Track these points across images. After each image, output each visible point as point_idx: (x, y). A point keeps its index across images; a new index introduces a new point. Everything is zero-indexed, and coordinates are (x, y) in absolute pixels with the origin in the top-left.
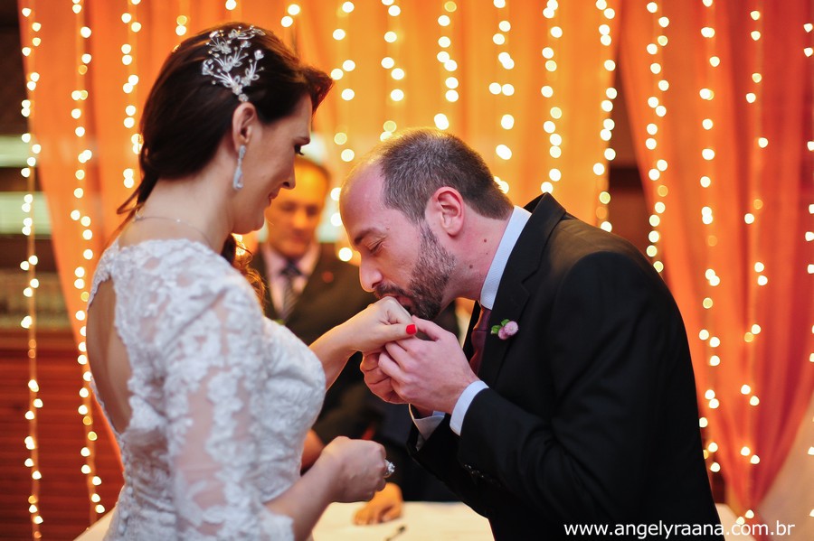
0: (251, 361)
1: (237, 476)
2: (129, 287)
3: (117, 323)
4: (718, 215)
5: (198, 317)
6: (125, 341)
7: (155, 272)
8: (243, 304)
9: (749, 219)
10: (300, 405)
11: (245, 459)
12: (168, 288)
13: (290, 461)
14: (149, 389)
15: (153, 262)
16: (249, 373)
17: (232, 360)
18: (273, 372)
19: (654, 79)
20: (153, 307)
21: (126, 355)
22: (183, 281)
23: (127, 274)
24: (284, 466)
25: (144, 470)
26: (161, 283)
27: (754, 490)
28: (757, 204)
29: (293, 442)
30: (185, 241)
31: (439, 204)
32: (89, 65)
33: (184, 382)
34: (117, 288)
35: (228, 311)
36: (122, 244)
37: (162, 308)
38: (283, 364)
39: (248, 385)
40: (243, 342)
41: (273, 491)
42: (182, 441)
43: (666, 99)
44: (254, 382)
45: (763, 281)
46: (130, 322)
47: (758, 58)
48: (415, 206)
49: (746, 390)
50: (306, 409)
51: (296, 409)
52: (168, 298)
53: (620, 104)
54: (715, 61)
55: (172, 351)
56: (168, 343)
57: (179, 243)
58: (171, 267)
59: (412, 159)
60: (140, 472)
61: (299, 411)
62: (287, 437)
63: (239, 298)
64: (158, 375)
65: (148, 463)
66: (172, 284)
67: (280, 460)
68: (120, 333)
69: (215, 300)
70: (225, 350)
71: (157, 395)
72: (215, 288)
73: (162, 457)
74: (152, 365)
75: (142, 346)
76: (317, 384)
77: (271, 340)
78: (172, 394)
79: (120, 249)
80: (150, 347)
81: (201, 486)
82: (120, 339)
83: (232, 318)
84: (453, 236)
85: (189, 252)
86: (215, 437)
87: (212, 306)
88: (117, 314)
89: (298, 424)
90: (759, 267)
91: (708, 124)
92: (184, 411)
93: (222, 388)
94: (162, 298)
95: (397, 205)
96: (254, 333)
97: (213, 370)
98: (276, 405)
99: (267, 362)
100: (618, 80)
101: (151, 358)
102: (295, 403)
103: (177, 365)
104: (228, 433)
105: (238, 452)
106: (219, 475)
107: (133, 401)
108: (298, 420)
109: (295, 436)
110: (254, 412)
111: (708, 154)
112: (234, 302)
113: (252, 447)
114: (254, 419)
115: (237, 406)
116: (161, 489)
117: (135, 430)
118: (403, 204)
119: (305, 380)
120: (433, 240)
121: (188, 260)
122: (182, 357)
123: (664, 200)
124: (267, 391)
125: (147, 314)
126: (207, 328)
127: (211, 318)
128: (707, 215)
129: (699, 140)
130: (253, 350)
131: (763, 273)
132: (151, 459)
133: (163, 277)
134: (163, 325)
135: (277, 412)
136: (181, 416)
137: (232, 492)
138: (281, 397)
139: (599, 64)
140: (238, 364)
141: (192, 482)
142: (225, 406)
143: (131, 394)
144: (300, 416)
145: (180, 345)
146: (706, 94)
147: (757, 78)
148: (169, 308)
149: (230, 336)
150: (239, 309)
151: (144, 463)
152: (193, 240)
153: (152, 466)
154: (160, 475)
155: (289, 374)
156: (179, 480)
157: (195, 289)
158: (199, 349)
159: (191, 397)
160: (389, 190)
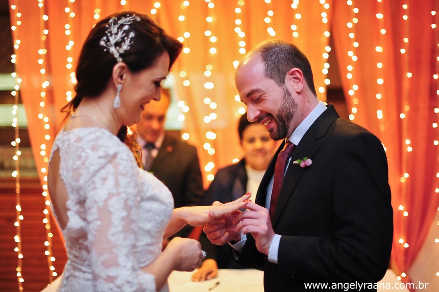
0: (131, 190)
1: (125, 251)
2: (67, 153)
3: (61, 172)
4: (386, 114)
5: (103, 167)
6: (65, 181)
7: (80, 145)
8: (127, 160)
9: (402, 116)
10: (159, 216)
11: (129, 242)
12: (87, 153)
13: (155, 246)
14: (77, 207)
15: (79, 139)
16: (130, 197)
17: (121, 190)
18: (143, 198)
19: (350, 41)
20: (79, 163)
21: (66, 188)
22: (94, 149)
23: (66, 146)
24: (151, 248)
25: (76, 251)
26: (83, 150)
27: (406, 262)
28: (407, 108)
29: (156, 235)
30: (97, 128)
31: (291, 77)
32: (47, 36)
33: (95, 202)
34: (61, 154)
35: (118, 164)
36: (64, 131)
37: (83, 163)
38: (149, 194)
39: (130, 203)
40: (127, 180)
41: (144, 262)
42: (95, 233)
43: (357, 52)
44: (133, 201)
45: (410, 149)
46: (68, 171)
47: (407, 30)
48: (280, 78)
49: (401, 208)
50: (162, 217)
51: (157, 217)
52: (87, 158)
53: (332, 54)
54: (383, 32)
55: (89, 186)
56: (87, 181)
57: (93, 129)
58: (88, 142)
59: (278, 54)
60: (74, 252)
61: (159, 219)
62: (152, 233)
63: (125, 157)
64: (82, 199)
65: (78, 246)
66: (89, 151)
67: (149, 245)
68: (63, 177)
69: (112, 158)
70: (117, 184)
71: (82, 210)
72: (112, 152)
73: (85, 243)
74: (79, 194)
75: (73, 184)
76: (169, 204)
77: (142, 181)
78: (89, 209)
79: (63, 133)
80: (77, 184)
81: (105, 257)
82: (62, 180)
83: (121, 168)
84: (299, 93)
85: (98, 134)
86: (113, 230)
87: (110, 162)
88: (61, 167)
89: (158, 225)
90: (408, 142)
91: (380, 65)
92: (96, 217)
93: (116, 205)
94: (83, 158)
95: (271, 77)
96: (133, 176)
97: (111, 195)
98: (146, 215)
99: (140, 192)
100: (331, 42)
101: (78, 190)
102: (157, 214)
103: (92, 193)
104: (120, 228)
105: (125, 238)
106: (115, 251)
107: (69, 213)
108: (158, 223)
109: (157, 232)
110: (133, 217)
111: (380, 81)
112: (122, 159)
113: (132, 236)
114: (133, 221)
115: (124, 214)
116: (84, 261)
117: (70, 229)
118: (274, 76)
119: (161, 202)
120: (289, 94)
121: (97, 138)
122: (94, 188)
123: (356, 106)
124: (141, 208)
125: (76, 167)
126: (107, 174)
127: (110, 168)
128: (380, 114)
129: (375, 74)
130: (132, 184)
131: (410, 145)
132: (80, 244)
133: (85, 147)
134: (84, 172)
135: (146, 219)
136: (95, 220)
137: (122, 259)
138: (149, 211)
139: (322, 33)
140: (124, 192)
141: (100, 254)
142: (118, 214)
143: (68, 209)
144: (159, 221)
145: (93, 182)
146: (379, 49)
147: (406, 40)
148: (87, 163)
149: (120, 177)
150: (125, 163)
151: (75, 247)
152: (101, 127)
153: (80, 248)
154: (84, 253)
155: (153, 199)
156: (94, 253)
157: (101, 153)
158: (103, 184)
159: (100, 209)
160: (267, 69)
